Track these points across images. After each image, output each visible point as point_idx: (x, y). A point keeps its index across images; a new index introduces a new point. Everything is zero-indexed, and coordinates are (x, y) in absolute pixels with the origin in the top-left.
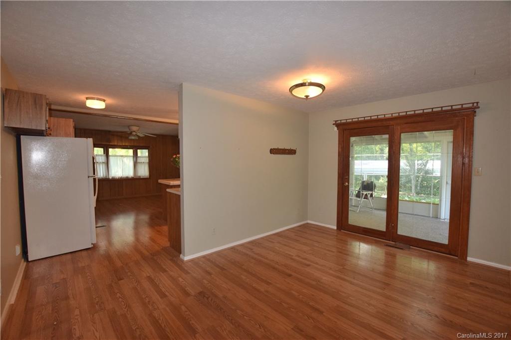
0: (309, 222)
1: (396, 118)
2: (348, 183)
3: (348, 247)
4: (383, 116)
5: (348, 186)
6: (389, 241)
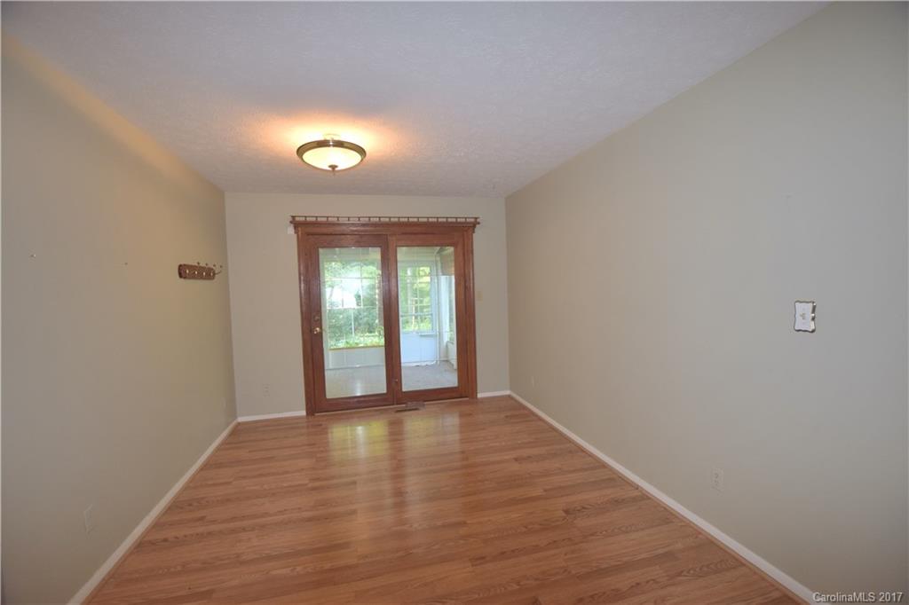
0: (241, 419)
1: (394, 224)
2: (321, 328)
3: (330, 435)
4: (367, 219)
5: (320, 335)
6: (393, 404)
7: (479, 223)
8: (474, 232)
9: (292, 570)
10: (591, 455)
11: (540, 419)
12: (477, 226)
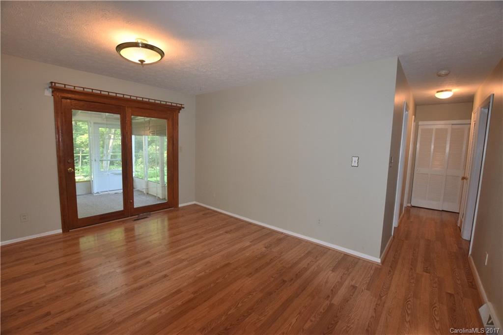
6: (128, 217)
7: (183, 108)
8: (179, 112)
9: (160, 313)
10: (255, 225)
11: (221, 213)
12: (182, 109)
